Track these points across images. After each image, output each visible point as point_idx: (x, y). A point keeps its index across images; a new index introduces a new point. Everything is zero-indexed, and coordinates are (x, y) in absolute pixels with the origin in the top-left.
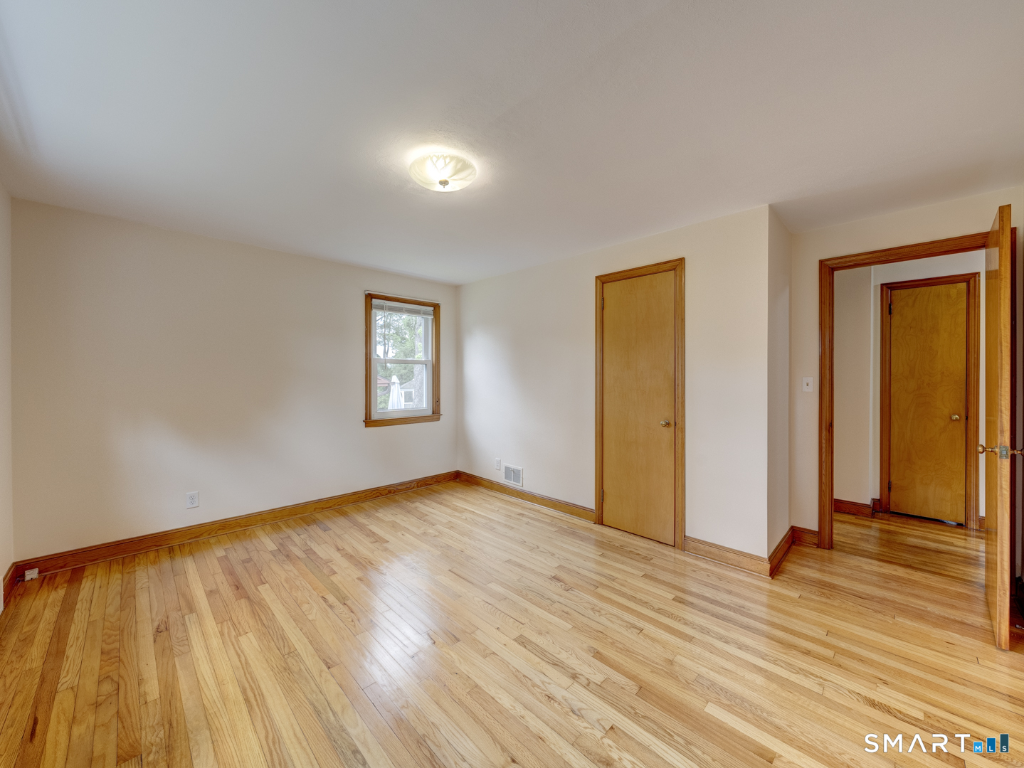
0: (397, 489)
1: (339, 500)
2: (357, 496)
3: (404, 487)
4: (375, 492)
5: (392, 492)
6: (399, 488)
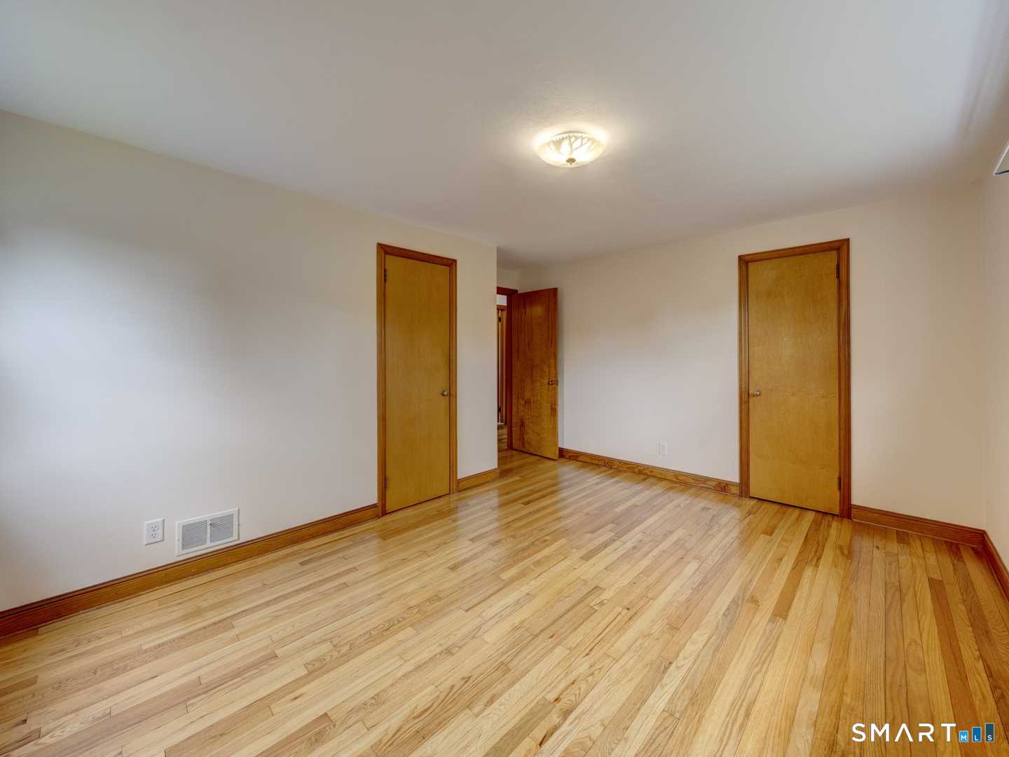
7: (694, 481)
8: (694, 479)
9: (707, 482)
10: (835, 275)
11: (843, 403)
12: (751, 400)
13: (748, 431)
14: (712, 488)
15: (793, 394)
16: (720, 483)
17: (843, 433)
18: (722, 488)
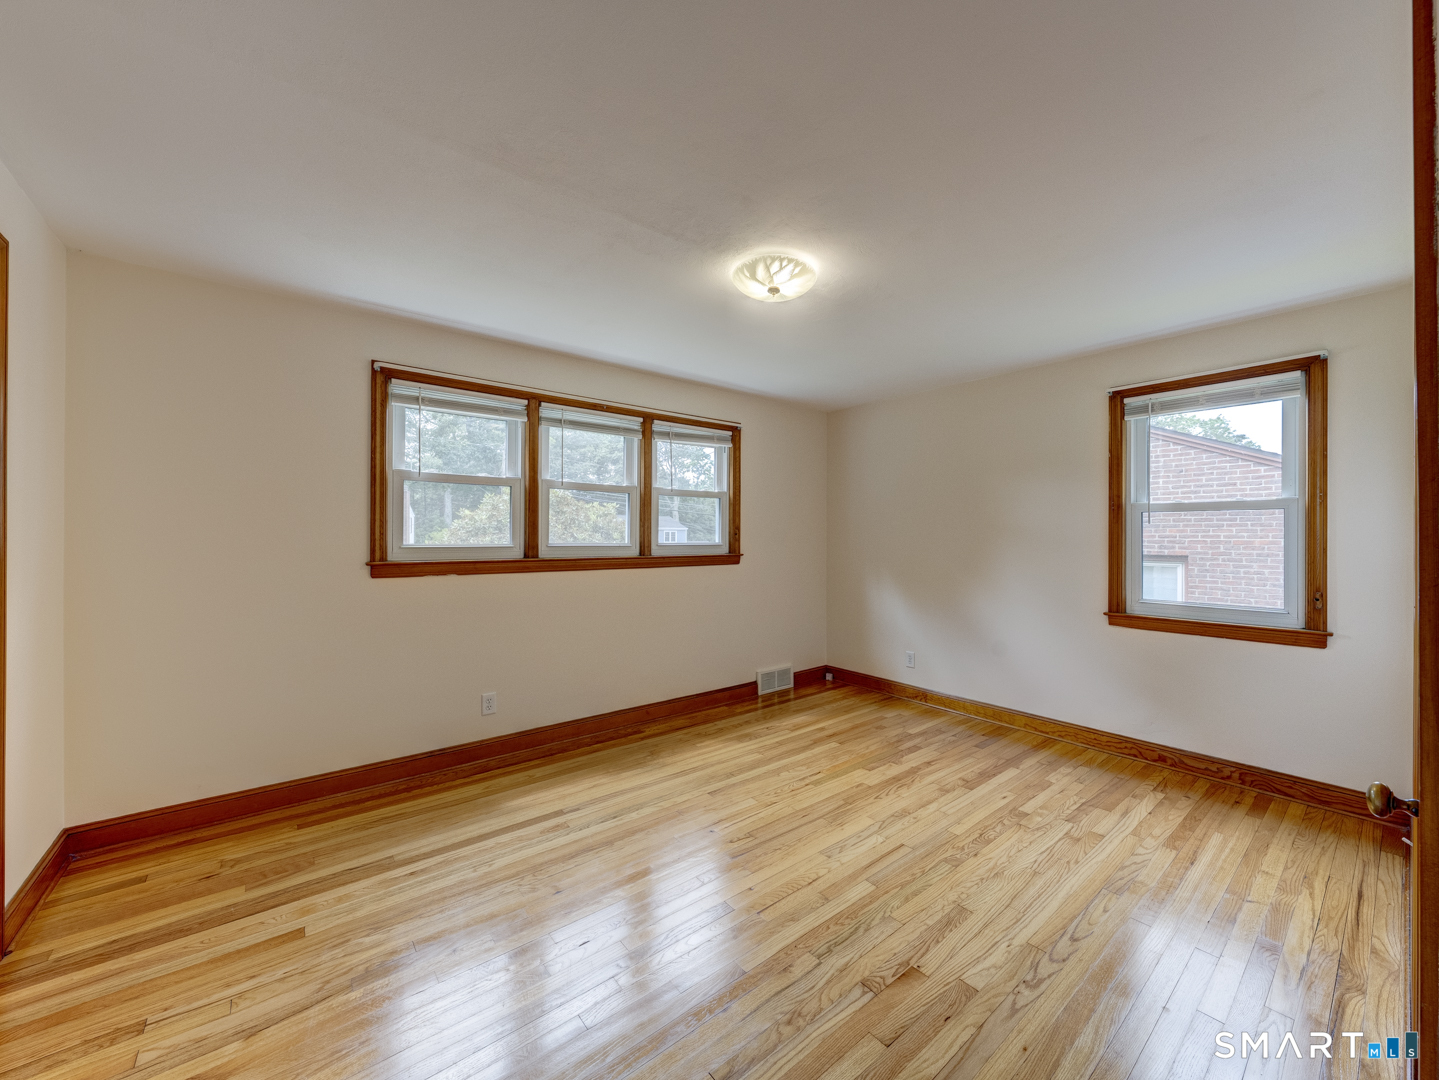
0: (1183, 762)
1: (1060, 728)
2: (1093, 736)
3: (1203, 766)
4: (1129, 745)
5: (1169, 762)
6: (1187, 761)
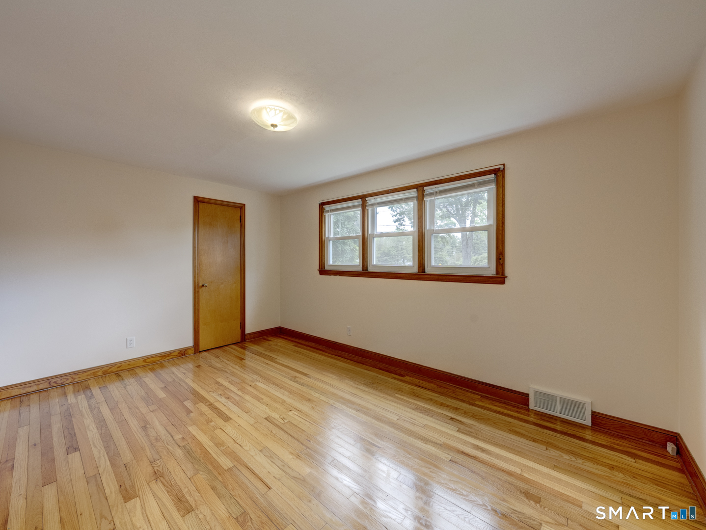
7: (161, 358)
8: (161, 356)
9: (172, 354)
10: (239, 221)
11: (242, 285)
12: (200, 290)
13: (199, 310)
14: (175, 356)
15: (222, 284)
16: (181, 351)
17: (242, 300)
18: (182, 354)
